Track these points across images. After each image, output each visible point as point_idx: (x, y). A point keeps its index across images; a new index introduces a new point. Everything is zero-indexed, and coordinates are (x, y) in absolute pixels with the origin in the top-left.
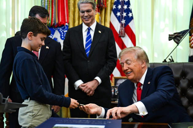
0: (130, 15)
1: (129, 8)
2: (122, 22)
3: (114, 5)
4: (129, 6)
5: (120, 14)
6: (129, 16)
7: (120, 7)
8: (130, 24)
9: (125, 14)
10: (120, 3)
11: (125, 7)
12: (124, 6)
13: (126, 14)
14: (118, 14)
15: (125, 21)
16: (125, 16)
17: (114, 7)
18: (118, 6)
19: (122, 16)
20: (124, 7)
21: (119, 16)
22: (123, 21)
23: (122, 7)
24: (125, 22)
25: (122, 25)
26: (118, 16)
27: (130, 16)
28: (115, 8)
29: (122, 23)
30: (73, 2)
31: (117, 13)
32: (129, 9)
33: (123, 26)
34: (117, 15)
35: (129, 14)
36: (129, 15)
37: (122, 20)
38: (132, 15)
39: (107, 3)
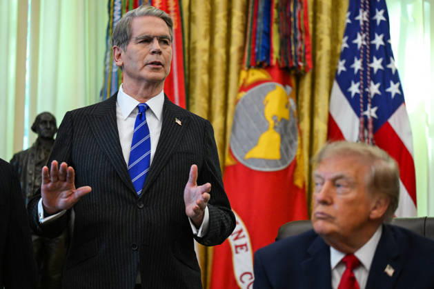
0: (393, 89)
1: (389, 66)
2: (367, 113)
3: (342, 59)
4: (389, 62)
5: (360, 88)
6: (390, 94)
7: (357, 65)
8: (393, 121)
9: (374, 89)
10: (359, 52)
11: (377, 64)
12: (371, 61)
13: (380, 89)
14: (354, 89)
15: (374, 109)
16: (376, 95)
17: (341, 67)
18: (353, 62)
19: (366, 94)
20: (372, 65)
21: (356, 94)
22: (371, 112)
23: (364, 64)
24: (377, 112)
25: (365, 122)
26: (353, 94)
27: (393, 95)
28: (344, 69)
29: (365, 117)
30: (206, 57)
31: (350, 86)
32: (390, 70)
33: (370, 126)
34: (350, 93)
35: (389, 86)
36: (388, 90)
37: (365, 109)
38: (400, 88)
39: (319, 53)
